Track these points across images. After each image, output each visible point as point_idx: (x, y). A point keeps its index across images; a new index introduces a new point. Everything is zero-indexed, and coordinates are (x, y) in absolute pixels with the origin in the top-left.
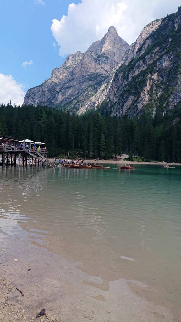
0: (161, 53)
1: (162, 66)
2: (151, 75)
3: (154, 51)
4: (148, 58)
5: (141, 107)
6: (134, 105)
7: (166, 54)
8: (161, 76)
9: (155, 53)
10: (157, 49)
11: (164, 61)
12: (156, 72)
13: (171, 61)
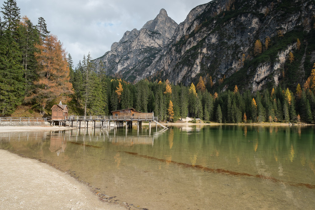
0: (208, 32)
1: (210, 42)
2: (202, 50)
3: (202, 30)
4: (197, 36)
5: (195, 76)
6: (188, 75)
7: (213, 33)
8: (209, 51)
9: (203, 32)
10: (205, 29)
11: (212, 39)
12: (205, 47)
13: (217, 39)
